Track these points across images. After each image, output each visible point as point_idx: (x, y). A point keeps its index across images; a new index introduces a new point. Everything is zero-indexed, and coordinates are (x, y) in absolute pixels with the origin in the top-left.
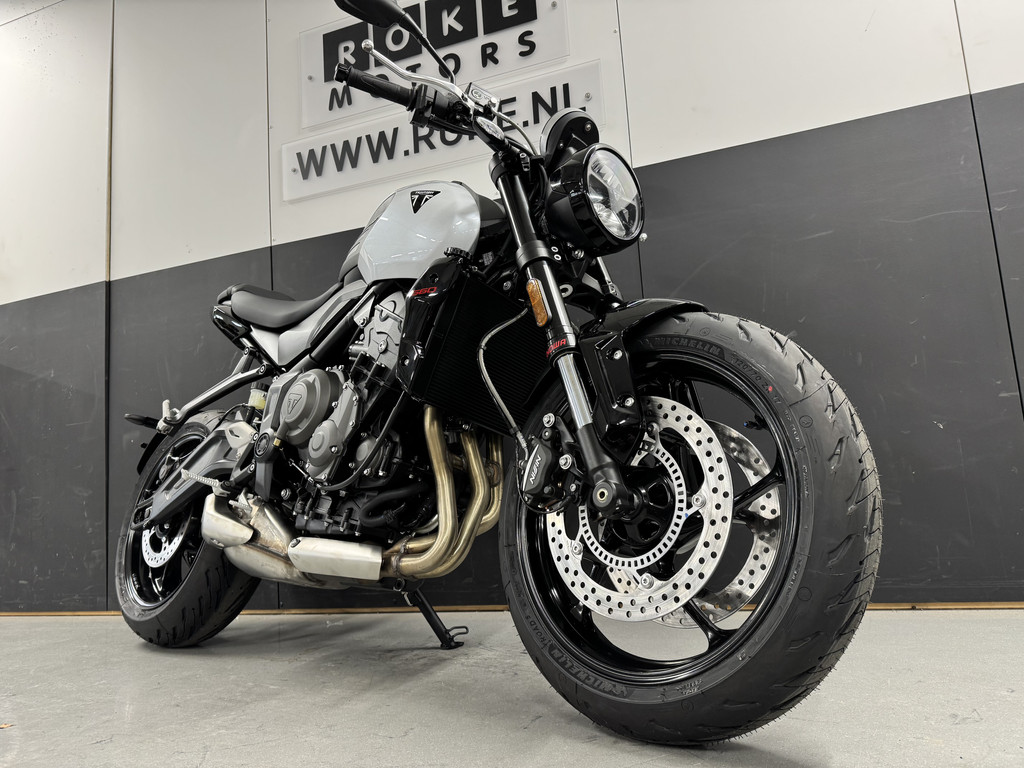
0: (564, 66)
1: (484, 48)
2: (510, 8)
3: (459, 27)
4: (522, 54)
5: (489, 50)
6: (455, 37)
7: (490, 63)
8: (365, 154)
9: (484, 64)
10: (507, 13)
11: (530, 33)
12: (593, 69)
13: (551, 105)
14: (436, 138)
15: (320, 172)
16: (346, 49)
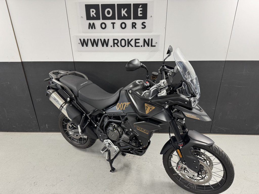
0: (152, 34)
1: (133, 23)
2: (141, 14)
3: (126, 15)
4: (142, 28)
5: (134, 24)
6: (125, 18)
7: (134, 27)
8: (100, 44)
9: (133, 28)
10: (139, 15)
11: (145, 23)
12: (158, 36)
13: (148, 43)
14: (119, 44)
15: (87, 46)
16: (93, 12)
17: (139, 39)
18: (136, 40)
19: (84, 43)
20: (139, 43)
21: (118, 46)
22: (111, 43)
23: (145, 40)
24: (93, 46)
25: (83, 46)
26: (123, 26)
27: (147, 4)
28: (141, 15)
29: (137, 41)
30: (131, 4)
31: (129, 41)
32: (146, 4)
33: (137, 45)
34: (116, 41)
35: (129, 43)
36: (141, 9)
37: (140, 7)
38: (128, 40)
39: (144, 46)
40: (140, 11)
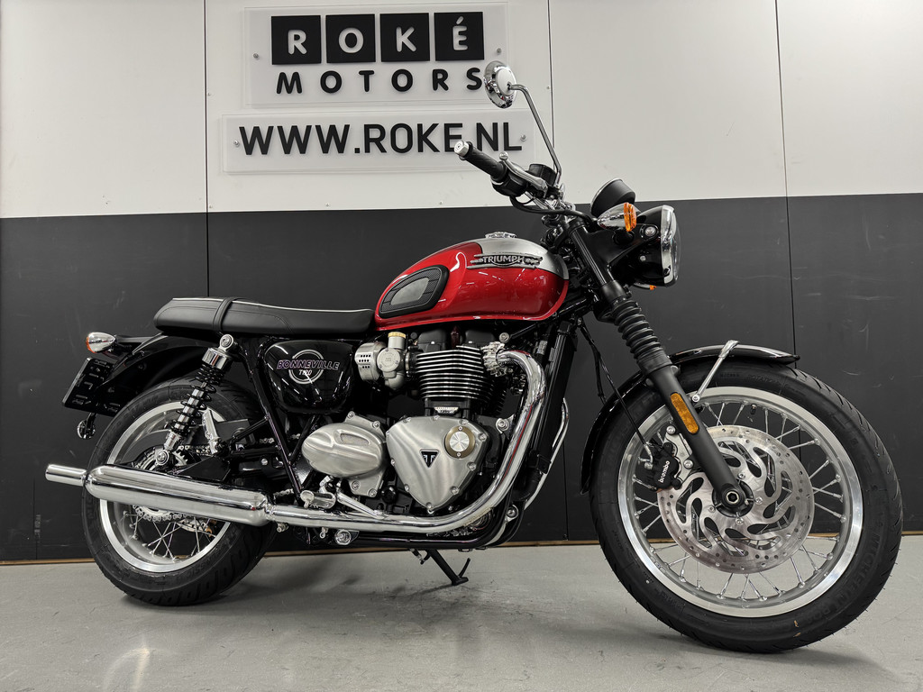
1: (435, 72)
2: (461, 43)
3: (413, 48)
4: (470, 87)
5: (440, 76)
6: (406, 56)
7: (440, 87)
8: (314, 142)
9: (435, 88)
10: (457, 47)
11: (476, 70)
12: (528, 116)
13: (493, 138)
14: (386, 143)
15: (265, 150)
16: (297, 38)
17: (460, 125)
18: (447, 127)
19: (255, 141)
20: (459, 137)
21: (383, 150)
22: (356, 139)
23: (480, 128)
24: (287, 150)
25: (249, 150)
26: (402, 81)
27: (481, 13)
28: (464, 48)
29: (453, 132)
30: (428, 14)
31: (425, 130)
32: (479, 15)
34: (375, 134)
35: (422, 138)
36: (463, 29)
37: (459, 22)
38: (420, 126)
40: (460, 33)
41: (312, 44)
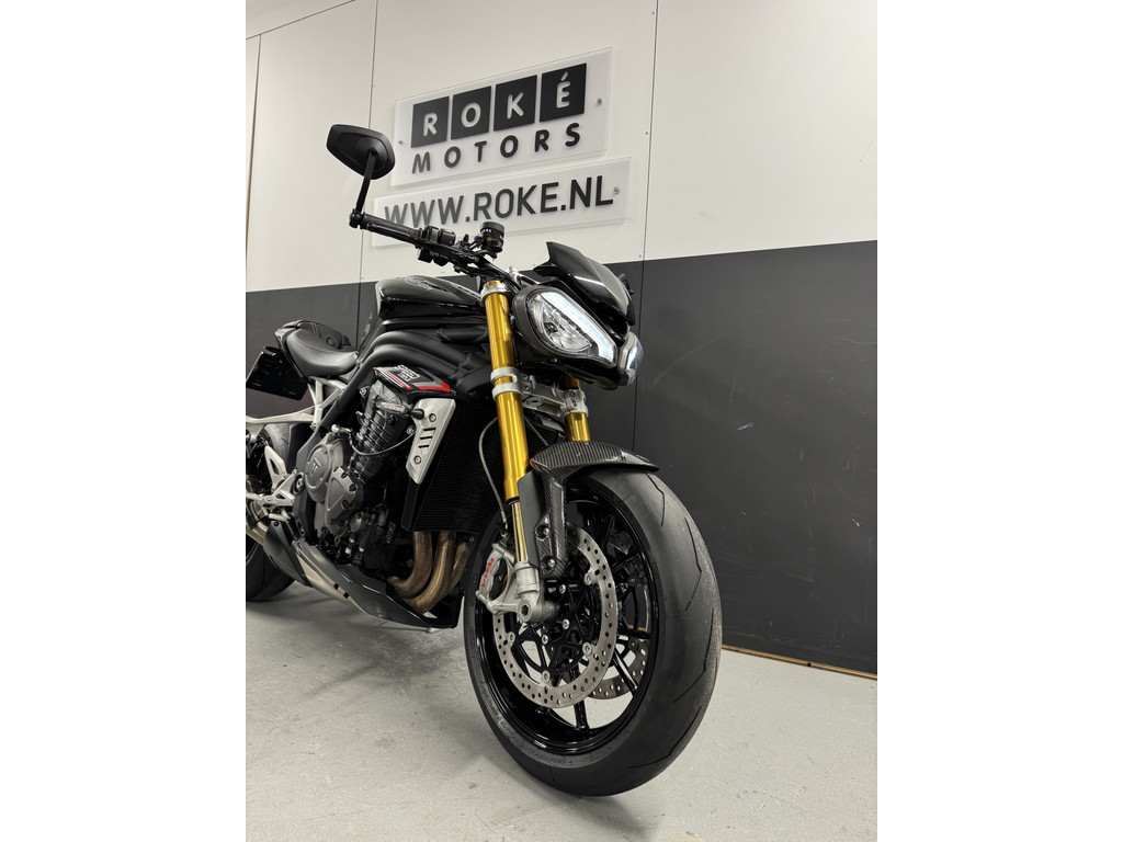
0: (601, 159)
1: (538, 133)
2: (564, 100)
3: (520, 113)
4: (568, 144)
5: (542, 137)
6: (515, 121)
7: (541, 148)
9: (537, 150)
10: (560, 104)
11: (576, 125)
12: (624, 166)
13: (588, 194)
14: (491, 209)
16: (430, 120)
17: (556, 185)
18: (545, 187)
20: (554, 196)
21: (488, 217)
22: (468, 209)
23: (574, 183)
26: (509, 147)
29: (550, 192)
30: (536, 76)
31: (524, 193)
33: (549, 204)
34: (483, 202)
35: (522, 201)
36: (567, 85)
37: (563, 79)
38: (521, 190)
39: (572, 206)
40: (564, 90)
41: (441, 125)
